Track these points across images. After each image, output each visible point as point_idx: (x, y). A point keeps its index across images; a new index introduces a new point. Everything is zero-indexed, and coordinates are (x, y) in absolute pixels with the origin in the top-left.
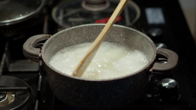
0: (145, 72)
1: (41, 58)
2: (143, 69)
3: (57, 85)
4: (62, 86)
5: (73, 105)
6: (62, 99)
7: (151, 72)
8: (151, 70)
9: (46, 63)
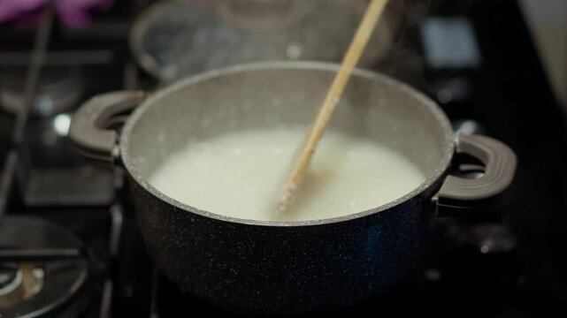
0: (420, 203)
1: (119, 162)
2: (414, 194)
3: (163, 238)
4: (178, 242)
5: (210, 296)
6: (178, 278)
7: (435, 202)
8: (435, 198)
9: (134, 176)
